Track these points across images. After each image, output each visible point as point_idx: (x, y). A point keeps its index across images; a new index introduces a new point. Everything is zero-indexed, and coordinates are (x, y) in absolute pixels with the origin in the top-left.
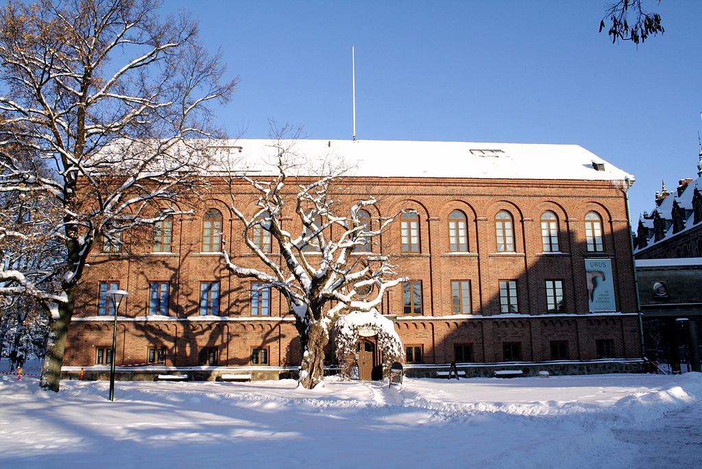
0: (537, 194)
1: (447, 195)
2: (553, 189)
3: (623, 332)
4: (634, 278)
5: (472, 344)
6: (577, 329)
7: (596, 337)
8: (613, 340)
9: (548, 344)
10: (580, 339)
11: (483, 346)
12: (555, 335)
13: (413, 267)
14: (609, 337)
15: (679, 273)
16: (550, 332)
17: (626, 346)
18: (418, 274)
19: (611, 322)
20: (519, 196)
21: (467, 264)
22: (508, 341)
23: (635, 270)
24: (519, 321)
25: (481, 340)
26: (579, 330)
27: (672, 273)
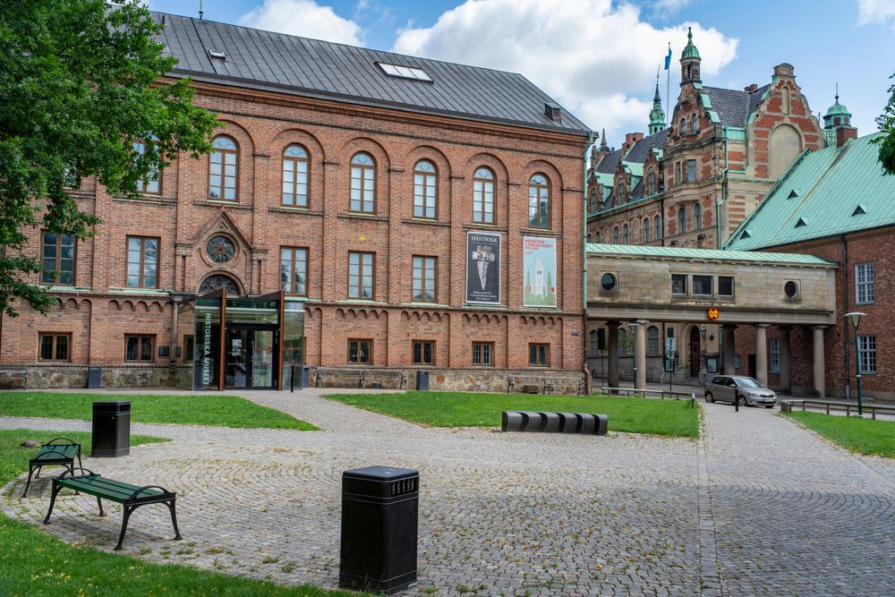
0: (473, 141)
1: (352, 129)
2: (494, 138)
3: (562, 334)
4: (582, 267)
5: (372, 340)
6: (507, 328)
7: (529, 340)
8: (548, 344)
9: (470, 346)
10: (510, 340)
11: (387, 344)
12: (480, 334)
13: (297, 228)
14: (545, 340)
15: (634, 264)
16: (473, 330)
17: (565, 352)
18: (304, 238)
19: (550, 321)
20: (449, 142)
21: (372, 229)
22: (419, 338)
23: (585, 255)
24: (435, 313)
25: (384, 336)
26: (509, 329)
27: (626, 263)
